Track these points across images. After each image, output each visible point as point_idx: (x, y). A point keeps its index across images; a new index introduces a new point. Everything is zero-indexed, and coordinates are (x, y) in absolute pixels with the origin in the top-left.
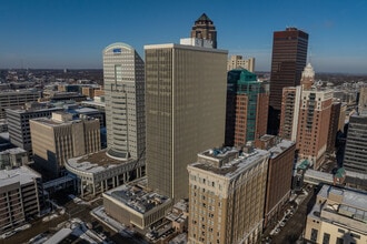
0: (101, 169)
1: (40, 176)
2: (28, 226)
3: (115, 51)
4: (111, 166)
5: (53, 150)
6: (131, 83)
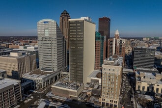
0: (44, 76)
1: (20, 81)
2: (19, 106)
3: (44, 22)
4: (48, 75)
5: (17, 70)
6: (54, 37)
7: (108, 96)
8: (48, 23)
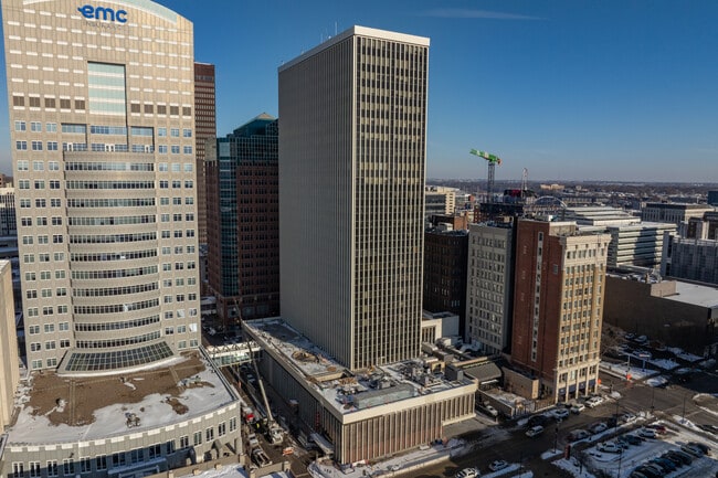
6: (175, 122)
7: (575, 356)
8: (125, 21)
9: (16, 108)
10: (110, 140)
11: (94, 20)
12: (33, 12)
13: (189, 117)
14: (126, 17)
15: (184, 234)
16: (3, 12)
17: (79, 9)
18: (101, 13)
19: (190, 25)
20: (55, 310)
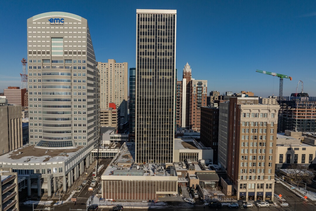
6: (79, 57)
7: (253, 175)
8: (63, 22)
9: (29, 55)
10: (58, 65)
11: (53, 23)
12: (35, 23)
13: (85, 55)
14: (64, 21)
15: (82, 100)
16: (28, 24)
17: (49, 20)
18: (56, 20)
19: (86, 21)
20: (38, 125)
